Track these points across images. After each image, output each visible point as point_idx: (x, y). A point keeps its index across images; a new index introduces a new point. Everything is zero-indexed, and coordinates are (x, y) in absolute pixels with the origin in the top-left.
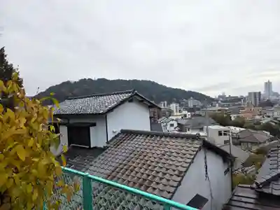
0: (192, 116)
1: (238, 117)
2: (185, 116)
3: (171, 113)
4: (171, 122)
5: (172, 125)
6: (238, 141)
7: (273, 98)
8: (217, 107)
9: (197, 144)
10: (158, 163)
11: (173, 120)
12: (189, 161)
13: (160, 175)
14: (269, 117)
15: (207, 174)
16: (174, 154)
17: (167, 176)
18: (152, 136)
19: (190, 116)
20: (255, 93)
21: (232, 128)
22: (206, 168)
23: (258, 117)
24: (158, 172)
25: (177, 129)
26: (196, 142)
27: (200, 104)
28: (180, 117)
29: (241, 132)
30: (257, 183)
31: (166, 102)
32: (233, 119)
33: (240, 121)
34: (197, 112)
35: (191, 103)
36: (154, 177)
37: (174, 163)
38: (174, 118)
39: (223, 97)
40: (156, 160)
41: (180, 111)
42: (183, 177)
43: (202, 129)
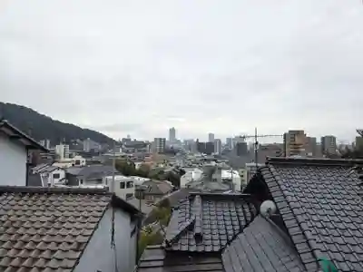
0: (88, 163)
1: (142, 165)
2: (78, 162)
3: (55, 158)
4: (56, 172)
5: (56, 176)
6: (141, 194)
7: (176, 146)
8: (120, 153)
9: (104, 201)
10: (42, 236)
11: (59, 168)
12: (93, 226)
13: (45, 254)
14: (171, 165)
15: (113, 239)
16: (71, 219)
17: (58, 254)
18: (32, 194)
19: (84, 164)
20: (161, 139)
21: (137, 178)
22: (113, 233)
23: (162, 166)
24: (42, 251)
25: (63, 182)
26: (104, 198)
27: (99, 147)
28: (70, 165)
29: (145, 182)
30: (167, 241)
31: (48, 142)
32: (137, 167)
33: (145, 170)
34: (94, 158)
35: (87, 145)
36: (35, 259)
37: (70, 232)
38: (61, 165)
39: (128, 140)
40: (39, 231)
41: (70, 156)
42: (83, 251)
43: (100, 181)
